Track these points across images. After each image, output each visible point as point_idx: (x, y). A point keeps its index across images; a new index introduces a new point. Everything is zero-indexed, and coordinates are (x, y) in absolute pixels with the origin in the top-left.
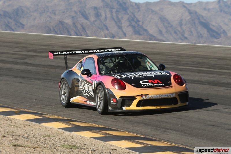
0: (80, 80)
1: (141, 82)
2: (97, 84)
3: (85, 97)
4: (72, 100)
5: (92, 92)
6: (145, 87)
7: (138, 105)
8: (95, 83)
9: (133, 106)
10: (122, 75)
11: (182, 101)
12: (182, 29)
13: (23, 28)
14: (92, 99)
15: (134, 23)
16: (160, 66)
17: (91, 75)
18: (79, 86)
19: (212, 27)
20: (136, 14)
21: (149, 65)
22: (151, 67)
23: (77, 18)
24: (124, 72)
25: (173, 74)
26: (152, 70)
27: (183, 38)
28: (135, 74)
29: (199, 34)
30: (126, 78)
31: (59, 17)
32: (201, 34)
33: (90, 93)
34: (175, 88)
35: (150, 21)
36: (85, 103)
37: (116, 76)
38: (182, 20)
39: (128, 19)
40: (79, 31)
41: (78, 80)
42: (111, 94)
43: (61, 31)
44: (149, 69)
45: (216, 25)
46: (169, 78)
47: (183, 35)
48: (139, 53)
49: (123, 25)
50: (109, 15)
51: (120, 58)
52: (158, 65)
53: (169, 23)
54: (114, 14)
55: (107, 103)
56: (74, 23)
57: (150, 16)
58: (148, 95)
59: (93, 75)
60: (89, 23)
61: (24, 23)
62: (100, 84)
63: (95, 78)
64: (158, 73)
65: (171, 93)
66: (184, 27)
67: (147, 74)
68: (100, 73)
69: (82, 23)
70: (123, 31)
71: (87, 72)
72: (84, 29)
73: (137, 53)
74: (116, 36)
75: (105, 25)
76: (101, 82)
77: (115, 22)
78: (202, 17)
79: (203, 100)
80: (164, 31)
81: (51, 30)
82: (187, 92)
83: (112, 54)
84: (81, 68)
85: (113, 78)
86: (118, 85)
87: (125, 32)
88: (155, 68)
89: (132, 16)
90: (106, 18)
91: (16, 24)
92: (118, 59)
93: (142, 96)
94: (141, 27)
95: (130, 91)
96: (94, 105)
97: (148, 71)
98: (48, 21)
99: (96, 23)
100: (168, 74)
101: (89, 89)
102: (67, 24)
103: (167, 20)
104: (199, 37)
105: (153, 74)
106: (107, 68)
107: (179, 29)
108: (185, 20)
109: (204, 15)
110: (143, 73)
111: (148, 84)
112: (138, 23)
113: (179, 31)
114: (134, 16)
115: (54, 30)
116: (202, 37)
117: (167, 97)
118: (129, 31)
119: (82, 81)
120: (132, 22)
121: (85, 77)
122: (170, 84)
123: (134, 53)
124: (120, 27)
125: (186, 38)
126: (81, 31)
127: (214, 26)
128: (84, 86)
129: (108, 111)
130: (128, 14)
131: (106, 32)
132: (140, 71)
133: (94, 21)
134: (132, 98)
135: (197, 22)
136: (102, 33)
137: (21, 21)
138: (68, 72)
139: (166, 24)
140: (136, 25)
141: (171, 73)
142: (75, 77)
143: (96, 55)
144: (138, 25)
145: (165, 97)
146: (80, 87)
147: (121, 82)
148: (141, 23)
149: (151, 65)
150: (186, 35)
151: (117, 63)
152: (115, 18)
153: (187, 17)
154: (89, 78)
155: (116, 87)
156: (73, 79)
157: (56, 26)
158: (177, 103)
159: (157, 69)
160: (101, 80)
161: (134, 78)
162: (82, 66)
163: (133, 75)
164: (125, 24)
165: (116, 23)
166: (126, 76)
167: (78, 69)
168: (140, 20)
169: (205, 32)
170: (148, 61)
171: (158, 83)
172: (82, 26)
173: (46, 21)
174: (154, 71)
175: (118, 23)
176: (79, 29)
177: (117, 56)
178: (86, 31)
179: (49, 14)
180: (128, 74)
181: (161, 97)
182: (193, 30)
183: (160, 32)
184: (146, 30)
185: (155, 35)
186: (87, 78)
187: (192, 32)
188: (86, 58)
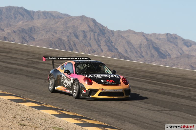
0: (63, 76)
1: (102, 81)
2: (74, 80)
3: (65, 87)
4: (56, 88)
5: (70, 84)
6: (104, 84)
7: (99, 95)
8: (73, 79)
9: (96, 96)
10: (90, 76)
11: (126, 95)
12: (141, 50)
13: (34, 41)
14: (69, 88)
15: (109, 44)
16: (113, 71)
17: (70, 74)
18: (62, 79)
19: (161, 51)
20: (110, 38)
21: (106, 70)
22: (107, 71)
23: (71, 37)
24: (91, 74)
25: (122, 77)
26: (108, 74)
27: (141, 57)
28: (98, 76)
29: (152, 55)
30: (92, 77)
31: (59, 35)
32: (153, 55)
33: (69, 85)
34: (123, 86)
35: (120, 43)
36: (65, 91)
37: (87, 76)
38: (141, 44)
39: (105, 41)
40: (71, 46)
41: (61, 76)
42: (83, 87)
43: (59, 45)
44: (106, 73)
45: (164, 50)
46: (119, 79)
47: (141, 54)
48: (101, 62)
49: (101, 44)
50: (92, 37)
51: (89, 64)
52: (112, 71)
53: (132, 46)
54: (96, 37)
55: (80, 92)
56: (68, 40)
57: (120, 40)
58: (106, 89)
59: (72, 74)
60: (78, 41)
61: (35, 37)
62: (76, 80)
63: (73, 76)
64: (112, 76)
65: (120, 89)
66: (142, 49)
67: (106, 76)
68: (76, 73)
69: (74, 41)
70: (101, 48)
71: (68, 72)
72: (75, 45)
73: (99, 62)
74: (96, 51)
75: (89, 43)
76: (77, 79)
77: (96, 41)
78: (155, 43)
79: (139, 95)
80: (129, 50)
81: (52, 43)
82: (130, 89)
83: (84, 61)
84: (63, 69)
85: (85, 77)
86: (87, 82)
87: (102, 49)
88: (110, 72)
89: (108, 39)
90: (90, 39)
91: (29, 38)
92: (87, 65)
93: (102, 89)
94: (114, 47)
95: (95, 86)
96: (71, 92)
97: (106, 74)
98: (51, 37)
99: (83, 42)
100: (118, 77)
101: (68, 83)
102: (63, 40)
103: (131, 44)
104: (152, 57)
105: (109, 76)
106: (79, 70)
107: (139, 50)
108: (144, 45)
109: (156, 42)
110: (103, 75)
111: (107, 83)
112: (111, 44)
113: (139, 52)
114: (110, 39)
115: (55, 43)
116: (154, 57)
117: (117, 91)
118: (105, 48)
119: (64, 77)
120: (108, 43)
121: (66, 74)
122: (120, 83)
123: (98, 62)
124: (99, 46)
125: (143, 56)
126: (72, 46)
127: (162, 50)
128: (65, 80)
129: (80, 97)
130: (105, 37)
131: (90, 48)
132: (101, 74)
133: (82, 40)
134: (96, 91)
135: (151, 46)
136: (87, 48)
137: (33, 36)
138: (54, 71)
139: (130, 46)
140: (110, 45)
141: (121, 76)
142: (59, 74)
143: (74, 61)
144: (112, 45)
145: (116, 91)
146: (62, 81)
147: (90, 80)
148: (113, 44)
149: (108, 70)
150: (143, 54)
151: (86, 67)
152: (96, 39)
153: (145, 42)
154: (69, 75)
155: (86, 82)
156: (58, 75)
157: (56, 41)
158: (123, 95)
159: (111, 73)
160: (77, 78)
161: (97, 78)
162: (64, 67)
163: (97, 76)
164: (103, 44)
165: (97, 43)
166: (92, 76)
167: (61, 69)
168: (113, 42)
169: (156, 54)
170: (106, 68)
171: (113, 82)
172: (74, 43)
173: (50, 37)
174: (110, 74)
175: (98, 43)
176: (71, 44)
177: (87, 63)
178: (76, 46)
179: (52, 33)
180: (94, 75)
181: (114, 91)
182: (148, 51)
183: (126, 51)
184: (117, 49)
185: (122, 53)
186: (68, 75)
187: (147, 53)
188: (67, 63)
